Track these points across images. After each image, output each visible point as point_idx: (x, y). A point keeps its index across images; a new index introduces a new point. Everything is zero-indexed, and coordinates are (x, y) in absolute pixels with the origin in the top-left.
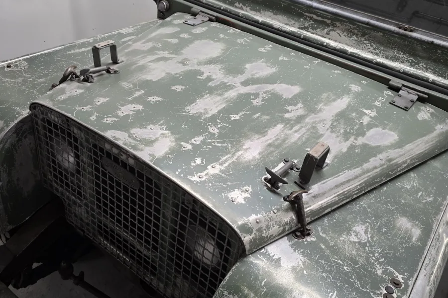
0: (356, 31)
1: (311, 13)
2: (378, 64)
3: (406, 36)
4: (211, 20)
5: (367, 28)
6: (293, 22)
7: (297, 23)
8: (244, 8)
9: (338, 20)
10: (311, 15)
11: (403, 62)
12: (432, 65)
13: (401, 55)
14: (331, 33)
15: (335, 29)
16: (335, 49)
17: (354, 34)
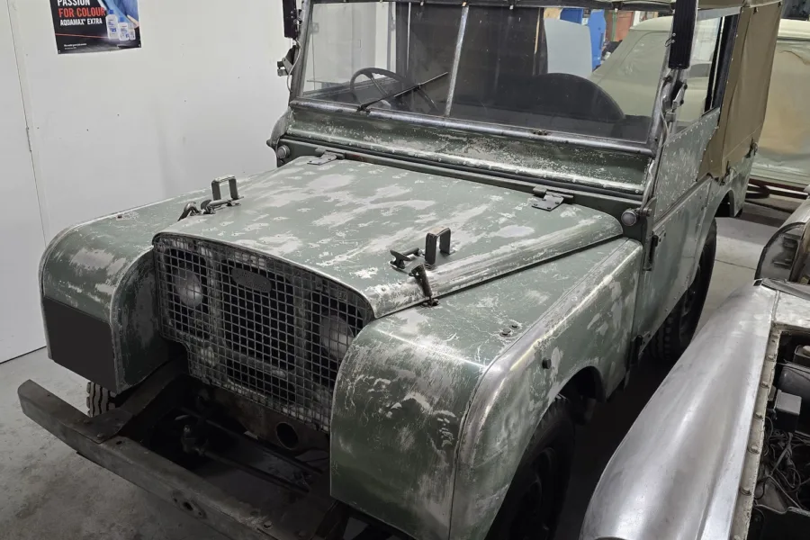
0: (493, 144)
1: (445, 134)
2: (520, 174)
4: (338, 158)
5: (504, 139)
6: (429, 146)
7: (432, 147)
8: (375, 140)
9: (474, 136)
10: (447, 136)
11: (545, 168)
12: (573, 166)
14: (469, 150)
15: (472, 146)
16: (476, 167)
17: (492, 148)
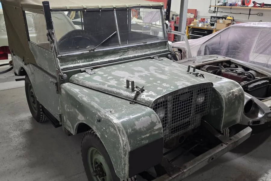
1: (120, 50)
2: (144, 55)
3: (146, 44)
4: (92, 70)
5: (137, 47)
6: (117, 56)
8: (98, 60)
9: (128, 49)
13: (147, 50)
14: (129, 53)
16: (133, 57)
17: (134, 50)
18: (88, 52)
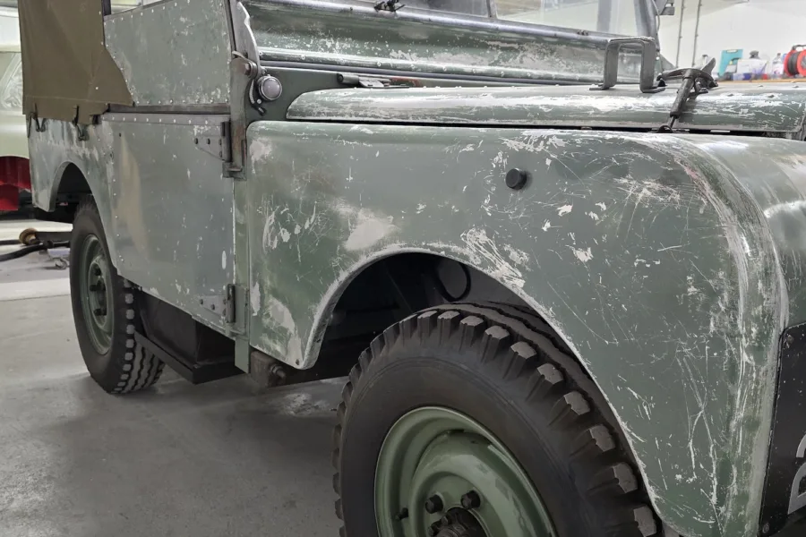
1: (494, 39)
4: (386, 85)
6: (479, 58)
7: (484, 59)
8: (406, 55)
10: (496, 43)
14: (524, 59)
15: (525, 53)
16: (540, 78)
17: (544, 54)
18: (372, 10)
